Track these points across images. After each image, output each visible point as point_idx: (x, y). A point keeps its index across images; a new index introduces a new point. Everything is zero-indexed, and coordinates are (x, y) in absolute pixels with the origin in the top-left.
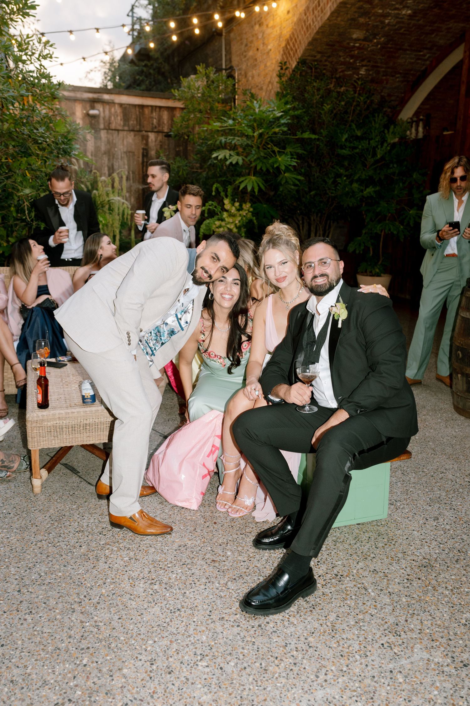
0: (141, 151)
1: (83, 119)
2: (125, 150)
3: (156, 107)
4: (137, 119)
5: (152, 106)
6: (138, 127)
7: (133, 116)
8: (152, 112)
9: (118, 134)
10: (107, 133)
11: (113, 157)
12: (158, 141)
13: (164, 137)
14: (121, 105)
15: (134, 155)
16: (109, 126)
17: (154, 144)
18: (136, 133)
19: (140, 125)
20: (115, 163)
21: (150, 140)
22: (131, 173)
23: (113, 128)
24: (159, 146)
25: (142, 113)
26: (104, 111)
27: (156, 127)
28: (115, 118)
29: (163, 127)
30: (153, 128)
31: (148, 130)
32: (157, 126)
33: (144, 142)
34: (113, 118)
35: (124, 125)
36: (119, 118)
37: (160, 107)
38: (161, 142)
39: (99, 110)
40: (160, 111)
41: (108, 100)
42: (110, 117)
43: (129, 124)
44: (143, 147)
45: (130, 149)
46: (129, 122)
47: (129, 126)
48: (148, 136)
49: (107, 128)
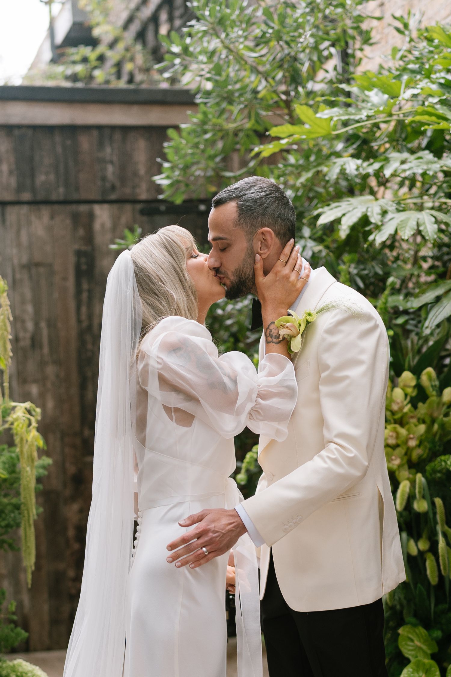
0: (72, 260)
2: (25, 260)
3: (113, 128)
4: (57, 169)
5: (100, 128)
6: (61, 190)
7: (47, 161)
8: (101, 145)
12: (121, 228)
13: (138, 216)
15: (51, 272)
18: (56, 207)
19: (67, 184)
21: (97, 226)
22: (43, 325)
27: (113, 188)
29: (134, 187)
30: (105, 192)
31: (91, 197)
32: (118, 184)
33: (81, 232)
35: (20, 189)
37: (126, 129)
40: (124, 140)
43: (33, 182)
44: (76, 247)
45: (38, 257)
46: (33, 177)
47: (33, 190)
48: (91, 216)
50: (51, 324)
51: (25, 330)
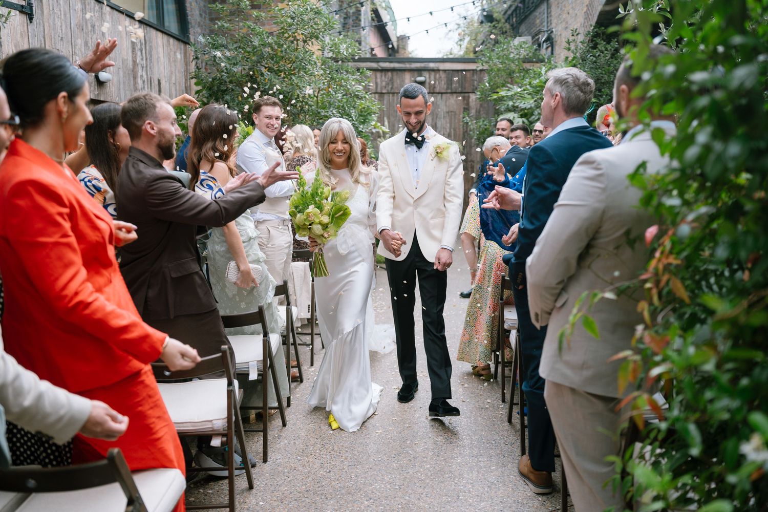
0: (462, 109)
2: (447, 110)
4: (459, 83)
5: (473, 70)
6: (460, 89)
8: (474, 75)
9: (442, 96)
11: (437, 117)
14: (445, 71)
15: (455, 114)
16: (434, 90)
17: (474, 103)
18: (458, 94)
19: (462, 87)
20: (438, 122)
21: (471, 100)
22: (452, 130)
23: (437, 91)
24: (479, 105)
25: (464, 77)
26: (430, 77)
28: (439, 83)
30: (473, 90)
31: (469, 91)
33: (465, 102)
34: (437, 83)
35: (447, 88)
36: (443, 82)
39: (425, 77)
40: (481, 74)
41: (433, 67)
42: (435, 83)
43: (451, 87)
44: (464, 106)
45: (452, 109)
46: (451, 85)
47: (451, 89)
48: (469, 97)
49: (432, 92)
50: (455, 130)
51: (446, 131)
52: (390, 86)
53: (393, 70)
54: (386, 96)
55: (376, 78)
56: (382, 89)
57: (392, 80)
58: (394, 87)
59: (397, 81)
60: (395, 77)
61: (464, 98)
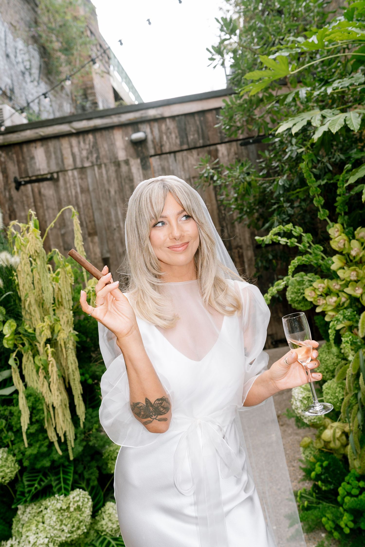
1: (126, 149)
2: (188, 176)
4: (198, 132)
6: (201, 141)
7: (192, 129)
8: (216, 117)
9: (175, 157)
10: (161, 159)
12: (232, 154)
13: (239, 147)
14: (173, 118)
16: (161, 150)
17: (226, 158)
18: (199, 149)
19: (203, 138)
21: (220, 155)
23: (167, 150)
25: (205, 122)
26: (152, 132)
28: (168, 138)
30: (222, 138)
31: (216, 142)
33: (213, 159)
34: (165, 137)
35: (182, 143)
36: (173, 136)
38: (236, 154)
39: (145, 132)
41: (155, 116)
42: (161, 138)
43: (187, 140)
45: (193, 174)
46: (187, 137)
47: (188, 144)
48: (217, 151)
49: (159, 152)
52: (95, 156)
53: (95, 130)
54: (89, 172)
55: (71, 147)
56: (82, 161)
57: (95, 146)
58: (101, 156)
59: (104, 147)
60: (99, 140)
61: (209, 153)
